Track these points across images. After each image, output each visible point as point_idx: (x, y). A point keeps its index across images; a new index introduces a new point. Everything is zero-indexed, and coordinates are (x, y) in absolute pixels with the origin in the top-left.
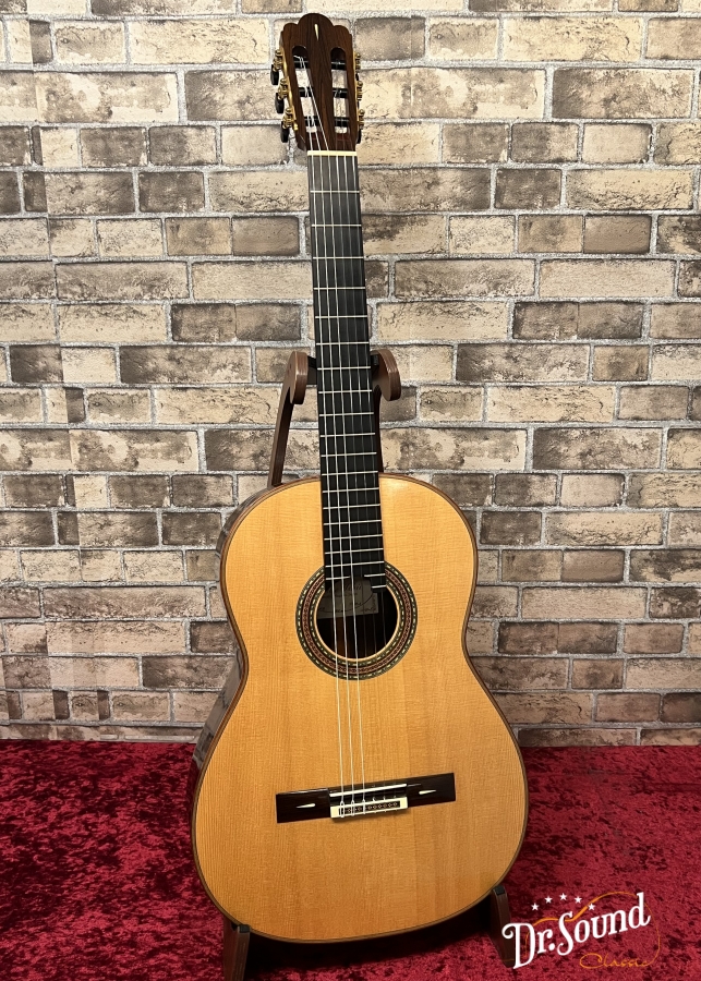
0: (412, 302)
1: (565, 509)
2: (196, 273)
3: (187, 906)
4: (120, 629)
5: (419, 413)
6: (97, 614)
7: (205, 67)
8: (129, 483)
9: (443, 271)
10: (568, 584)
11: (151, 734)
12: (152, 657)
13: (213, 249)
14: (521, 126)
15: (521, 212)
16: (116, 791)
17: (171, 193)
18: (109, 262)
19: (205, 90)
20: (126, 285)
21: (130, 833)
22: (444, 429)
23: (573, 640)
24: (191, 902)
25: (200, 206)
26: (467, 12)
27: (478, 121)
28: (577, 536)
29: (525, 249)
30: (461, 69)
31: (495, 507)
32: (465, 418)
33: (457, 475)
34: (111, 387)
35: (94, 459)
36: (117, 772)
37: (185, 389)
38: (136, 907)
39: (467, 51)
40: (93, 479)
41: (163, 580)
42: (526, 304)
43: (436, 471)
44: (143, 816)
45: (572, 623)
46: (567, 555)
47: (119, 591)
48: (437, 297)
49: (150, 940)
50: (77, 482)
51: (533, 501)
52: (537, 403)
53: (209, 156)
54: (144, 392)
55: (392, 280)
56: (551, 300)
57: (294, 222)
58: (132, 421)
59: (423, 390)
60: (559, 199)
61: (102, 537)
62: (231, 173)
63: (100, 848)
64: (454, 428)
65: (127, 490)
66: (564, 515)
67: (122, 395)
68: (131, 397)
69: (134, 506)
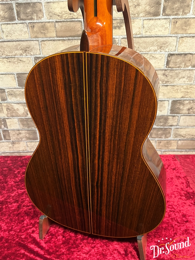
1: (180, 127)
2: (43, 45)
8: (26, 121)
9: (140, 42)
10: (179, 150)
15: (173, 17)
18: (8, 41)
20: (16, 50)
25: (42, 17)
28: (184, 136)
29: (174, 32)
31: (155, 127)
34: (15, 88)
35: (12, 113)
40: (13, 119)
42: (172, 55)
46: (179, 142)
47: (27, 153)
50: (7, 120)
51: (169, 125)
52: (173, 92)
56: (182, 53)
57: (80, 23)
60: (189, 11)
61: (19, 137)
65: (25, 123)
66: (180, 129)
67: (19, 91)
68: (23, 92)
69: (28, 128)
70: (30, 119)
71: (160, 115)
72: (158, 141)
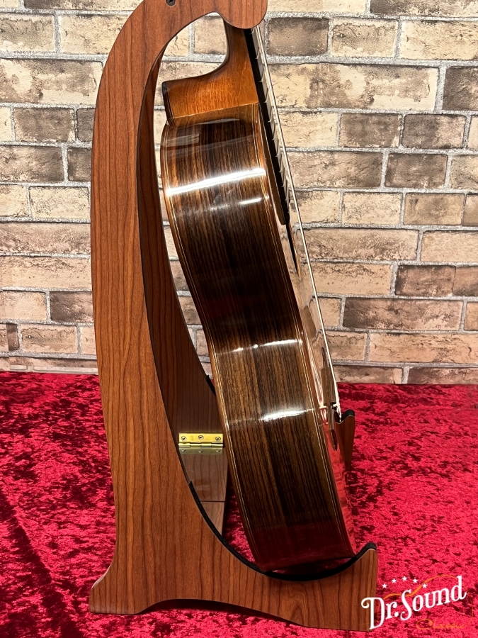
1: (471, 152)
3: (103, 514)
4: (28, 264)
5: (331, 48)
6: (5, 248)
8: (34, 116)
10: (468, 228)
11: (59, 365)
12: (59, 292)
16: (29, 415)
21: (45, 452)
22: (355, 65)
23: (469, 284)
24: (107, 510)
31: (402, 149)
32: (377, 54)
33: (366, 114)
34: (15, 13)
36: (29, 398)
37: (90, 16)
38: (54, 515)
41: (69, 217)
43: (345, 110)
44: (56, 437)
45: (469, 267)
46: (469, 199)
47: (26, 226)
49: (71, 542)
51: (440, 143)
52: (451, 40)
54: (48, 18)
58: (36, 50)
59: (335, 22)
61: (8, 171)
63: (17, 464)
64: (365, 65)
65: (32, 122)
66: (470, 158)
67: (26, 21)
68: (35, 24)
69: (40, 139)
70: (46, 112)
71: (416, 112)
72: (409, 198)
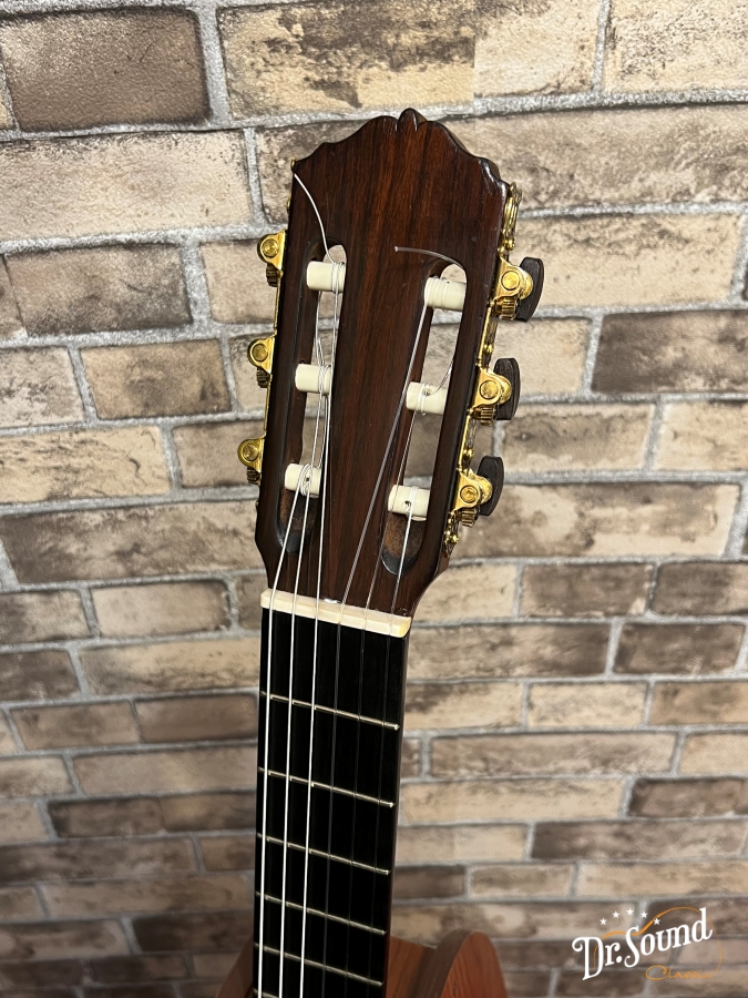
0: (461, 782)
5: (469, 890)
7: (36, 507)
13: (106, 738)
14: (677, 567)
17: (12, 678)
19: (45, 540)
26: (588, 393)
27: (594, 560)
30: (566, 485)
32: (542, 893)
39: (578, 457)
48: (504, 775)
53: (75, 628)
54: (25, 890)
55: (426, 758)
59: (477, 868)
62: (122, 647)
64: (523, 903)
